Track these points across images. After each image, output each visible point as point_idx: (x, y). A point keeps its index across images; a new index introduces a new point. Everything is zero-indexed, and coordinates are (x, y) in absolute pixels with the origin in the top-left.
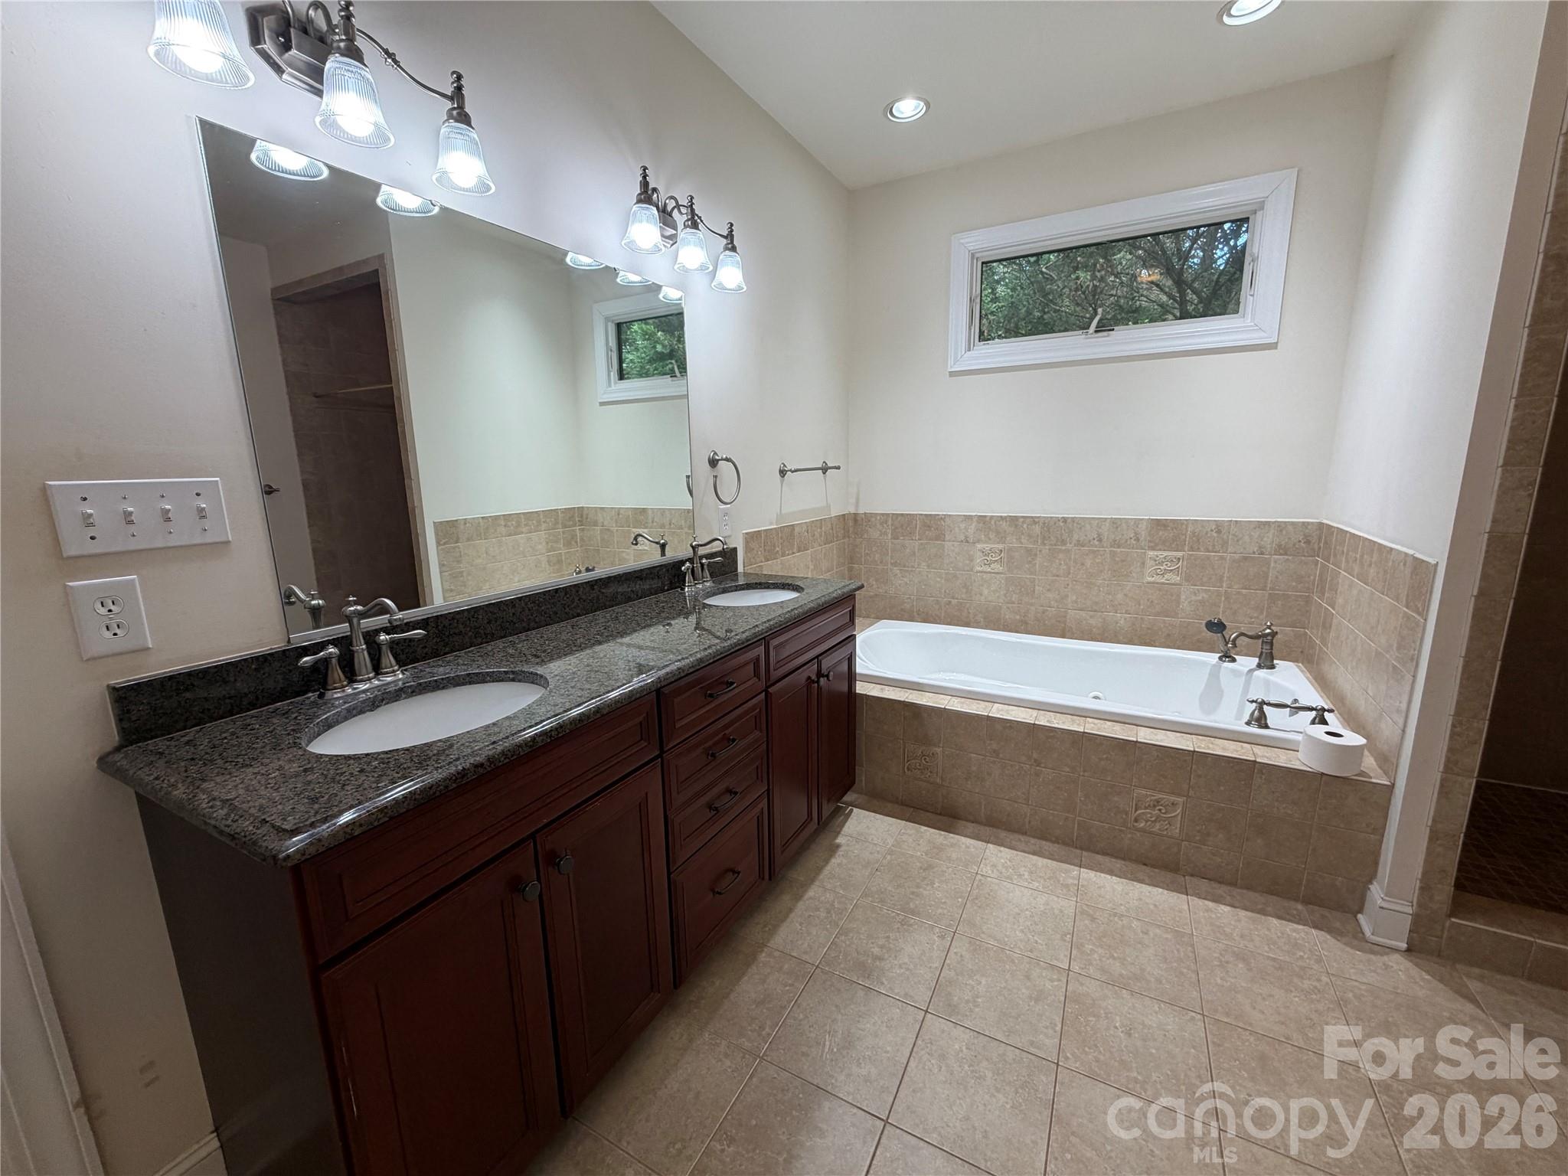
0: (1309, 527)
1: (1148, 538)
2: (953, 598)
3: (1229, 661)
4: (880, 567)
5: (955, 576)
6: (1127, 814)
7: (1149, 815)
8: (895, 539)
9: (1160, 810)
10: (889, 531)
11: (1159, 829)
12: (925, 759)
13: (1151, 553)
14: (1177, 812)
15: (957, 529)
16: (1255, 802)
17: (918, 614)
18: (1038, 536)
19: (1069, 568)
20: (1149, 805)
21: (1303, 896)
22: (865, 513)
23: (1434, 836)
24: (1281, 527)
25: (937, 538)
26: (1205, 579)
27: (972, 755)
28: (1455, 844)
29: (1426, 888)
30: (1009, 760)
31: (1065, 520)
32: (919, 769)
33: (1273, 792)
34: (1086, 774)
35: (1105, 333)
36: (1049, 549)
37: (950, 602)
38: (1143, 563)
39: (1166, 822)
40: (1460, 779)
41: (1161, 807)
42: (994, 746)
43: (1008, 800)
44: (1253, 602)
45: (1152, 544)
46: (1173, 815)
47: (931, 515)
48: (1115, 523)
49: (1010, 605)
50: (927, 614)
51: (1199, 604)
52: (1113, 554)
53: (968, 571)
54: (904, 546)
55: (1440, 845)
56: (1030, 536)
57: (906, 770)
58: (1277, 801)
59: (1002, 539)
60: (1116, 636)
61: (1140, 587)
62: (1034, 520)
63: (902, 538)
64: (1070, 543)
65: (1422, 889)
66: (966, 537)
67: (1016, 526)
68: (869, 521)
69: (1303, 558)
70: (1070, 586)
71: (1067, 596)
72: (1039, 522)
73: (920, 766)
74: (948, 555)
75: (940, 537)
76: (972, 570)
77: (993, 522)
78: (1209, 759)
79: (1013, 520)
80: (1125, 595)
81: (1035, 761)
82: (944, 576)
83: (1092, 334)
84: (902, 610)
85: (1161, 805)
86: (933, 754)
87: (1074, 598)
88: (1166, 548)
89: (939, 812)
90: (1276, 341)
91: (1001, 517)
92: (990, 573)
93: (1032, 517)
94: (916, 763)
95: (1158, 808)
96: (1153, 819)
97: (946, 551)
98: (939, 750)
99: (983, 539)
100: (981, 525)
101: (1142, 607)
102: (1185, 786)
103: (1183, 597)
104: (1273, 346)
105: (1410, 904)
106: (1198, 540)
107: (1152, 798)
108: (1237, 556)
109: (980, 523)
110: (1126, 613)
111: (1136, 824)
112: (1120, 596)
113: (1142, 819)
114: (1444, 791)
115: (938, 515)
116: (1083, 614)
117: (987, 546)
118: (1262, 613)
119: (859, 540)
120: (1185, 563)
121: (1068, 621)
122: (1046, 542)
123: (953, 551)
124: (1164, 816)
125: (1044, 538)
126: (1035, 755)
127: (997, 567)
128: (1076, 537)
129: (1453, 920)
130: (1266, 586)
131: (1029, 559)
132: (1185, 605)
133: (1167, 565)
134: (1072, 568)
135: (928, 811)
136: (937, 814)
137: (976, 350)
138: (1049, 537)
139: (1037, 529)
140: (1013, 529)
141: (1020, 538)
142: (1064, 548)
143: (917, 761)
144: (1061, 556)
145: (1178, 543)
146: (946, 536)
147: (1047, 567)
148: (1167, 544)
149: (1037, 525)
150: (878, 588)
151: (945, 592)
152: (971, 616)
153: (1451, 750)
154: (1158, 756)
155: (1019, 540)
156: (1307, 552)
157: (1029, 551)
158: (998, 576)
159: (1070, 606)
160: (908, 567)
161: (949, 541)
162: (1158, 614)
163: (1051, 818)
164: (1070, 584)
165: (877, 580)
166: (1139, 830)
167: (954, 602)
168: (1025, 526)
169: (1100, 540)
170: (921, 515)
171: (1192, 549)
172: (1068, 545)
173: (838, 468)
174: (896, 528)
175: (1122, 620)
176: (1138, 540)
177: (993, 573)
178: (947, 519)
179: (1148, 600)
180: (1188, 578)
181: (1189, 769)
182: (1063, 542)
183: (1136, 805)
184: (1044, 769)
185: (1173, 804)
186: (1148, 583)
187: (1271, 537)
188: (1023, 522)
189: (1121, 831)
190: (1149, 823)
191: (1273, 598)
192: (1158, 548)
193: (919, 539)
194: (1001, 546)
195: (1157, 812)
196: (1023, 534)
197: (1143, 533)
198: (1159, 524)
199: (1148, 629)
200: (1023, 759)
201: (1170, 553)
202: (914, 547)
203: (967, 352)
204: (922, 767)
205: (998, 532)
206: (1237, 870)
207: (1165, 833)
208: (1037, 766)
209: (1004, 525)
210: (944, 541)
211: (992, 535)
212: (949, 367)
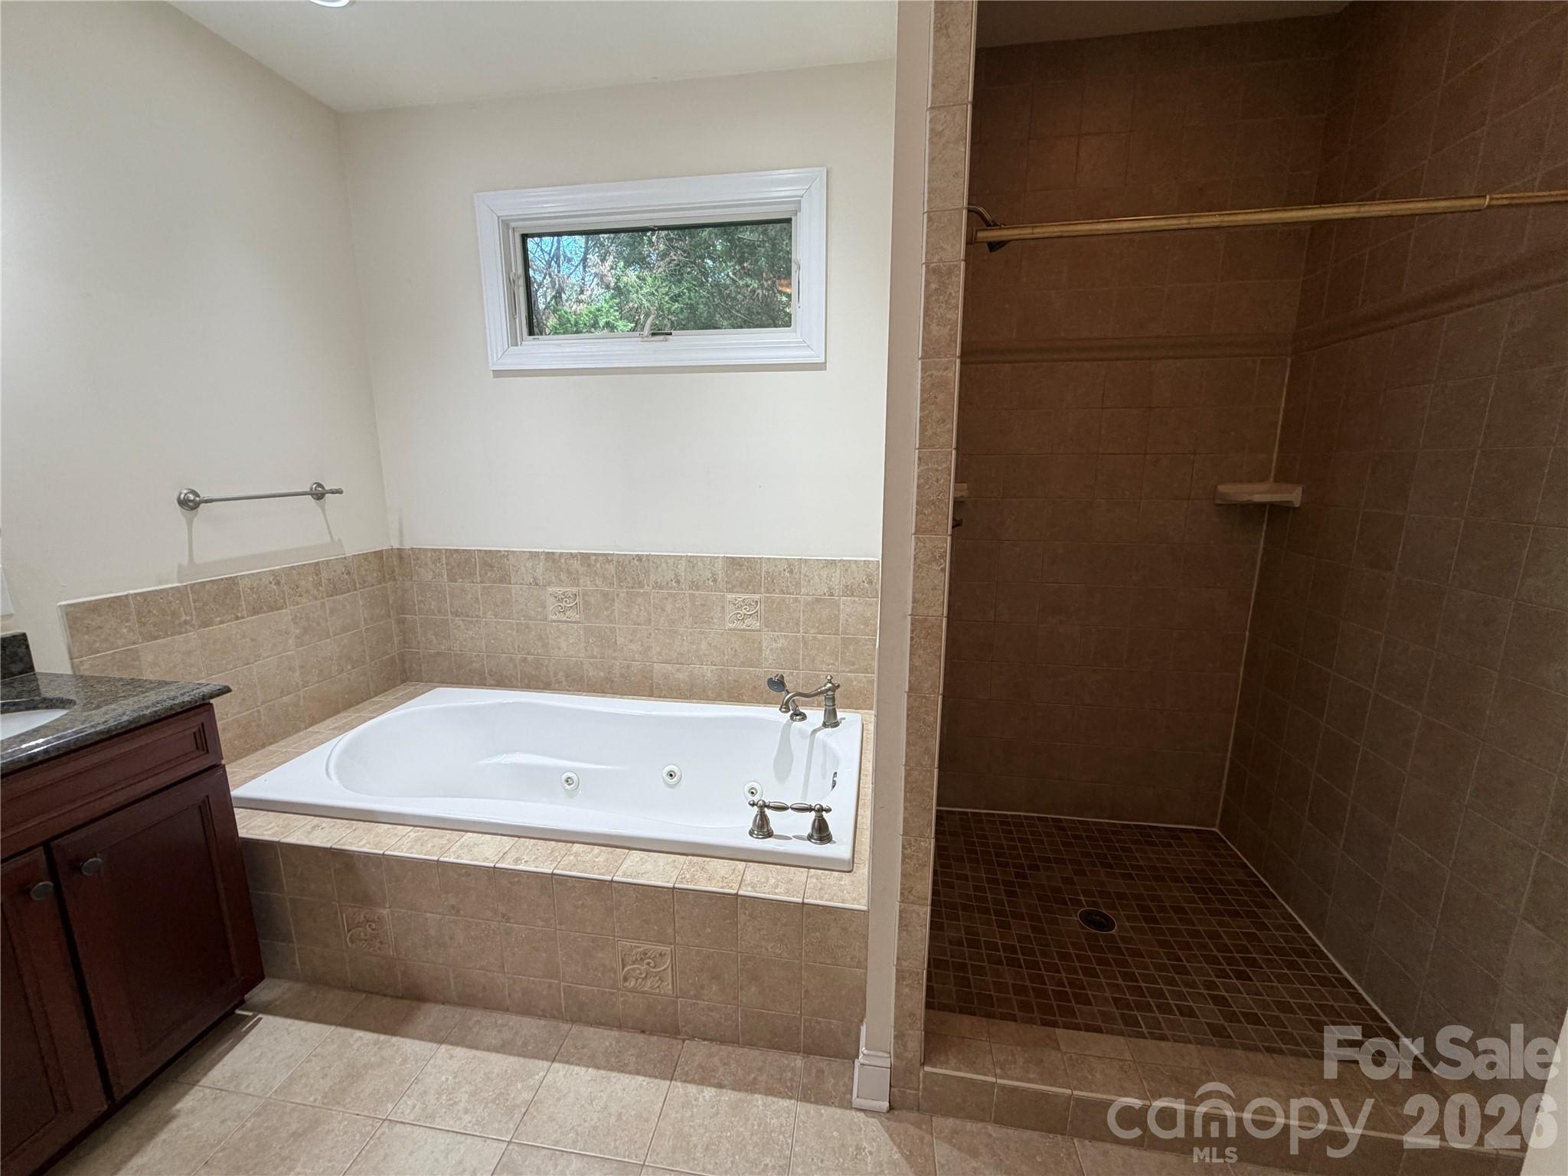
0: (870, 566)
1: (726, 579)
2: (529, 653)
3: (800, 720)
4: (439, 617)
5: (528, 627)
6: (615, 973)
7: (638, 971)
8: (452, 581)
9: (648, 964)
10: (444, 572)
11: (651, 987)
12: (370, 926)
13: (729, 596)
14: (665, 966)
15: (523, 568)
16: (743, 942)
17: (491, 675)
18: (613, 576)
19: (649, 614)
20: (636, 959)
21: (804, 1046)
22: (412, 549)
23: (900, 977)
24: (846, 565)
25: (502, 580)
26: (783, 624)
27: (428, 915)
28: (919, 983)
29: (900, 1036)
30: (472, 917)
31: (639, 558)
32: (366, 940)
33: (759, 930)
34: (563, 927)
35: (662, 337)
36: (627, 593)
37: (525, 659)
38: (723, 607)
39: (658, 978)
40: (916, 907)
41: (649, 960)
42: (452, 901)
43: (479, 969)
44: (828, 648)
45: (729, 586)
46: (663, 968)
47: (490, 551)
48: (692, 561)
49: (592, 660)
50: (501, 676)
51: (780, 652)
52: (692, 597)
53: (541, 620)
54: (463, 590)
55: (907, 985)
56: (605, 578)
57: (349, 944)
58: (764, 939)
59: (575, 582)
60: (704, 691)
61: (722, 634)
62: (607, 558)
63: (460, 580)
64: (648, 585)
65: (896, 1037)
66: (535, 579)
67: (589, 565)
68: (418, 559)
69: (868, 599)
70: (653, 635)
71: (650, 647)
72: (612, 560)
73: (366, 935)
74: (517, 601)
75: (504, 579)
76: (546, 619)
77: (563, 561)
78: (690, 896)
79: (585, 558)
80: (709, 644)
81: (503, 916)
82: (515, 626)
83: (647, 337)
84: (470, 670)
85: (649, 958)
86: (379, 918)
87: (658, 649)
88: (743, 590)
89: (400, 995)
90: (823, 361)
91: (571, 554)
92: (566, 622)
93: (604, 555)
94: (360, 932)
95: (646, 961)
96: (643, 976)
97: (514, 596)
98: (385, 912)
99: (554, 581)
100: (550, 563)
101: (726, 657)
102: (670, 931)
103: (764, 644)
104: (821, 367)
105: (888, 1056)
106: (773, 581)
107: (639, 950)
108: (810, 598)
109: (548, 562)
110: (712, 665)
111: (627, 984)
112: (704, 645)
113: (632, 977)
114: (904, 925)
115: (500, 551)
116: (669, 667)
117: (559, 590)
118: (837, 659)
119: (408, 584)
120: (763, 607)
121: (655, 675)
122: (622, 584)
123: (522, 595)
124: (654, 970)
125: (620, 580)
126: (502, 909)
127: (573, 615)
128: (653, 578)
129: (927, 1069)
130: (838, 630)
131: (607, 605)
132: (767, 653)
133: (746, 609)
134: (653, 615)
135: (385, 995)
136: (397, 997)
137: (525, 345)
138: (626, 579)
139: (611, 569)
140: (585, 568)
141: (594, 580)
142: (642, 591)
143: (361, 929)
144: (640, 600)
145: (755, 584)
146: (512, 577)
147: (627, 613)
148: (745, 585)
149: (611, 563)
150: (440, 644)
151: (519, 647)
152: (552, 673)
153: (904, 875)
154: (637, 897)
155: (593, 581)
156: (871, 594)
157: (605, 595)
158: (575, 626)
159: (655, 659)
160: (472, 617)
161: (516, 584)
162: (743, 664)
163: (533, 986)
164: (652, 633)
165: (436, 635)
166: (633, 990)
167: (530, 658)
168: (598, 565)
169: (678, 582)
170: (480, 551)
171: (768, 591)
172: (646, 587)
173: (339, 492)
174: (453, 568)
175: (708, 672)
176: (715, 581)
177: (570, 622)
178: (510, 557)
179: (732, 649)
180: (767, 624)
181: (671, 910)
182: (641, 585)
183: (623, 960)
184: (515, 925)
185: (661, 955)
186: (730, 630)
187: (838, 577)
188: (596, 561)
189: (613, 994)
190: (640, 980)
191: (846, 643)
192: (735, 590)
193: (481, 582)
194: (575, 590)
195: (645, 966)
196: (597, 574)
197: (720, 572)
198: (734, 563)
199: (735, 681)
200: (489, 914)
201: (746, 596)
202: (476, 592)
203: (511, 348)
204: (368, 937)
205: (570, 573)
206: (737, 1025)
207: (658, 991)
208: (507, 922)
209: (576, 564)
210: (510, 584)
211: (563, 577)
212: (490, 364)
